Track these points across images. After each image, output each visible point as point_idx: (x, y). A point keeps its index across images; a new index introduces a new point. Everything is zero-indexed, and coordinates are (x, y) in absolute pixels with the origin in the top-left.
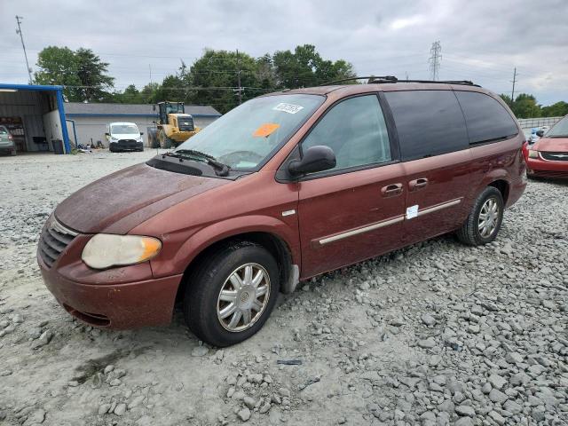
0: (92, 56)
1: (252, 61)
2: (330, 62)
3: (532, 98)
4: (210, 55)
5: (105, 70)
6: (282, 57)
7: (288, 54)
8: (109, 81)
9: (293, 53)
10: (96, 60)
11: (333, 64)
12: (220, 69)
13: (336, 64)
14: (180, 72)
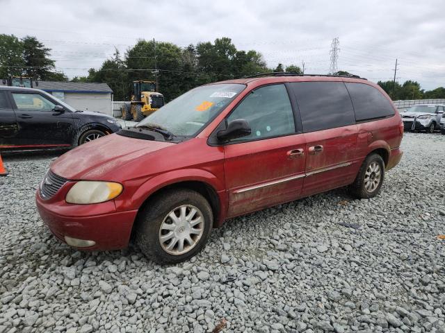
0: (37, 42)
1: (178, 50)
2: (244, 52)
3: (416, 84)
4: (141, 44)
5: (48, 54)
6: (204, 48)
7: (208, 45)
8: (51, 62)
9: (213, 44)
10: (40, 46)
11: (246, 53)
12: (148, 56)
13: (249, 53)
14: (114, 57)
